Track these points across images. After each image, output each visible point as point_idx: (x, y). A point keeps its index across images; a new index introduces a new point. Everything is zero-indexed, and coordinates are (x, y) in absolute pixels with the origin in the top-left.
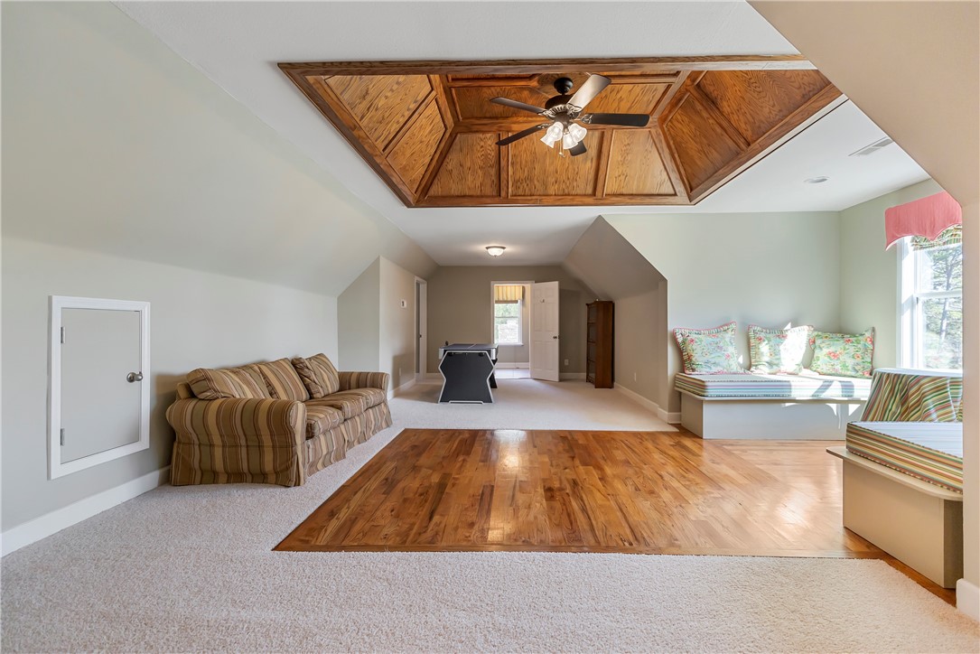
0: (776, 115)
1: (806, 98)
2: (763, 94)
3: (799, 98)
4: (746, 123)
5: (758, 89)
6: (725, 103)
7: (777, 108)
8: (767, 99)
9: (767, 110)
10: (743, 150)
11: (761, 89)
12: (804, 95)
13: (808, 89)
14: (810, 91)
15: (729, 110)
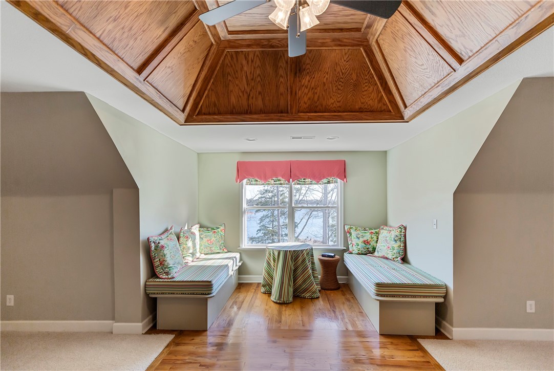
0: (335, 107)
1: (361, 111)
2: (339, 92)
3: (357, 107)
4: (309, 99)
5: (340, 87)
6: (308, 78)
7: (338, 104)
8: (339, 96)
9: (333, 101)
10: (292, 113)
11: (342, 88)
12: (361, 108)
13: (366, 107)
14: (366, 109)
15: (306, 84)
